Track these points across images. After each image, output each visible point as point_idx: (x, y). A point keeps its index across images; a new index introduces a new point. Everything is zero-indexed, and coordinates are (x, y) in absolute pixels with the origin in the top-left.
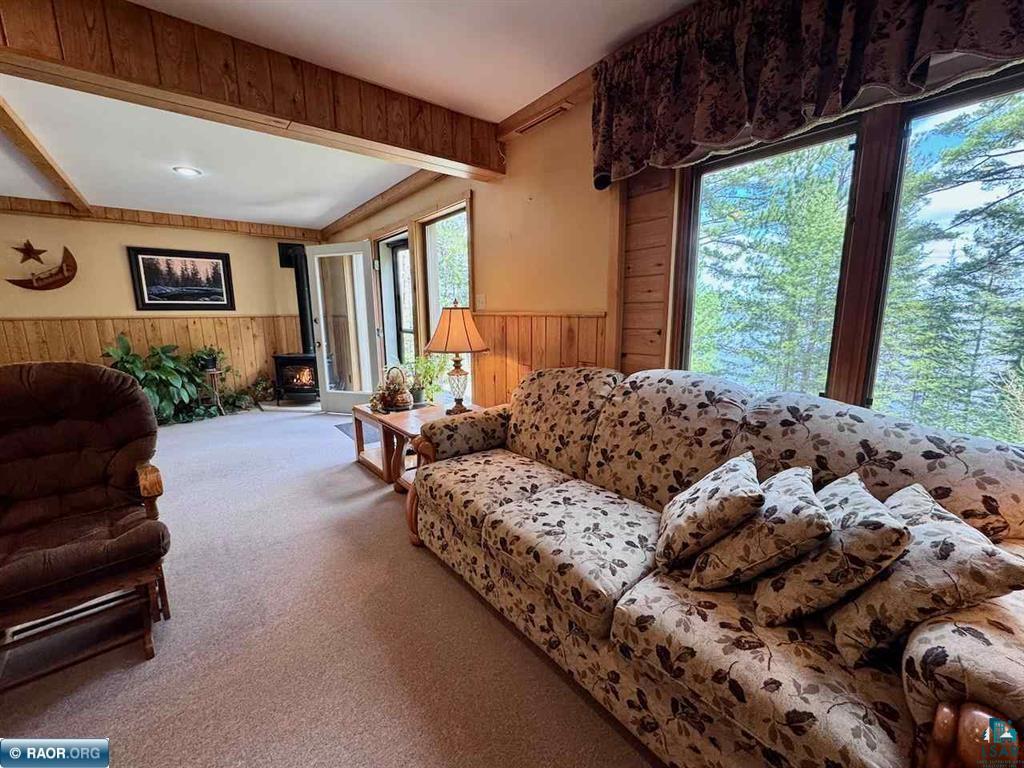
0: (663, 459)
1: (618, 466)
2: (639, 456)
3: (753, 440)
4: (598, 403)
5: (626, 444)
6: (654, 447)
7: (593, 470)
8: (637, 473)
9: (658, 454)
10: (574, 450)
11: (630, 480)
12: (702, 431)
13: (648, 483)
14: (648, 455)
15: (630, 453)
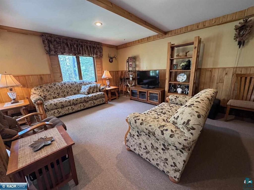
0: (75, 89)
1: (70, 93)
2: (72, 90)
3: (82, 85)
4: (61, 87)
5: (70, 90)
6: (73, 89)
7: (66, 95)
8: (73, 92)
9: (74, 89)
10: (61, 94)
11: (73, 93)
12: (77, 85)
13: (75, 93)
14: (73, 90)
15: (71, 90)
